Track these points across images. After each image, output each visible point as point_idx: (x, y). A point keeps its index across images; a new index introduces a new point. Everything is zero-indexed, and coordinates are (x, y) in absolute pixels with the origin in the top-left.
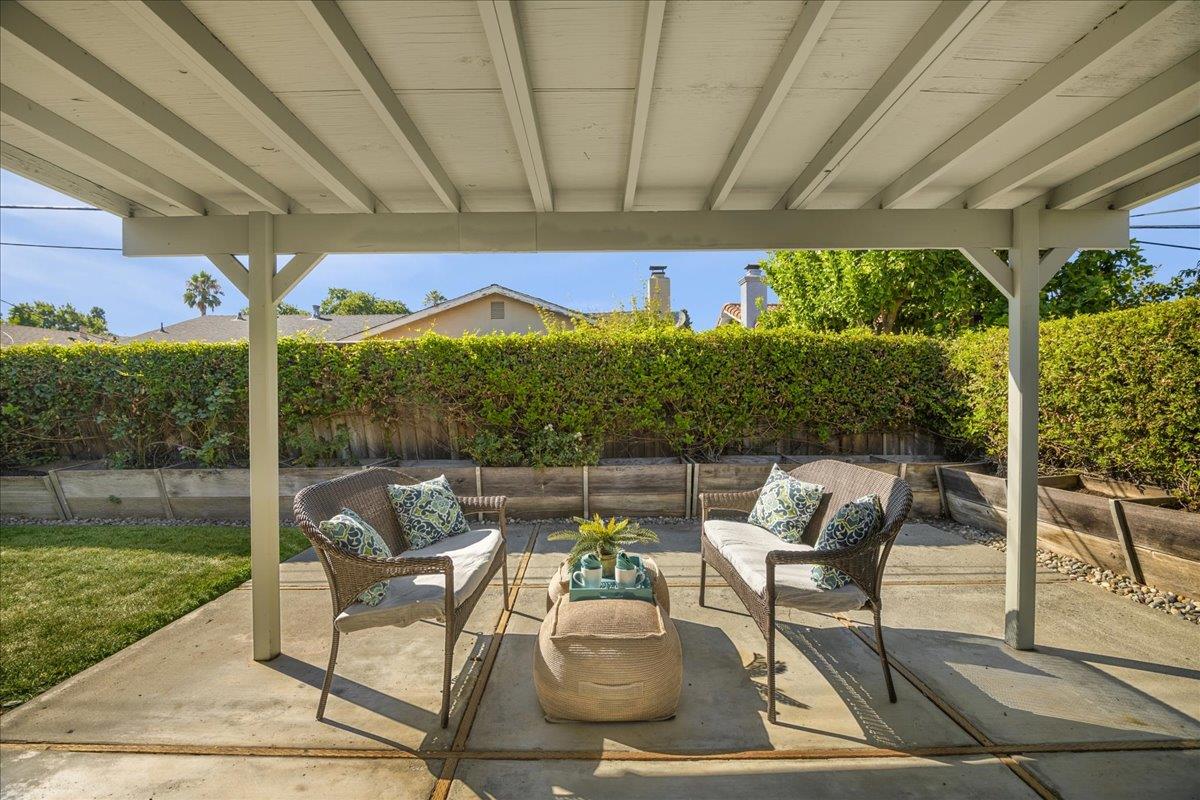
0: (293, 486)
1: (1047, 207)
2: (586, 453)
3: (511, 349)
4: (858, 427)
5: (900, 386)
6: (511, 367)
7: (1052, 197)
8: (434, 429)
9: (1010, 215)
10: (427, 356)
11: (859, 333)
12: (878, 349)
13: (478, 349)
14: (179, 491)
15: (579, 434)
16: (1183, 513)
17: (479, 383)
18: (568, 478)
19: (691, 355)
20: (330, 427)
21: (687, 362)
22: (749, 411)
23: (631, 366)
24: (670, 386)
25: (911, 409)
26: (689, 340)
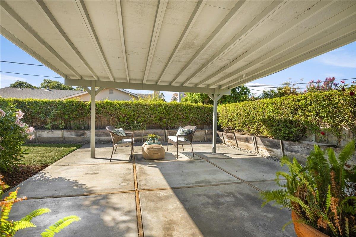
0: (72, 134)
1: (220, 88)
2: (143, 127)
3: (126, 104)
4: (199, 123)
5: (207, 115)
6: (126, 108)
7: (220, 86)
8: (106, 122)
9: (214, 89)
10: (106, 105)
11: (200, 104)
12: (203, 107)
13: (119, 104)
14: (40, 136)
15: (142, 123)
16: (244, 135)
17: (119, 112)
18: (139, 133)
19: (166, 107)
20: (79, 121)
21: (165, 109)
22: (177, 119)
23: (153, 109)
24: (161, 114)
25: (209, 120)
26: (166, 104)
